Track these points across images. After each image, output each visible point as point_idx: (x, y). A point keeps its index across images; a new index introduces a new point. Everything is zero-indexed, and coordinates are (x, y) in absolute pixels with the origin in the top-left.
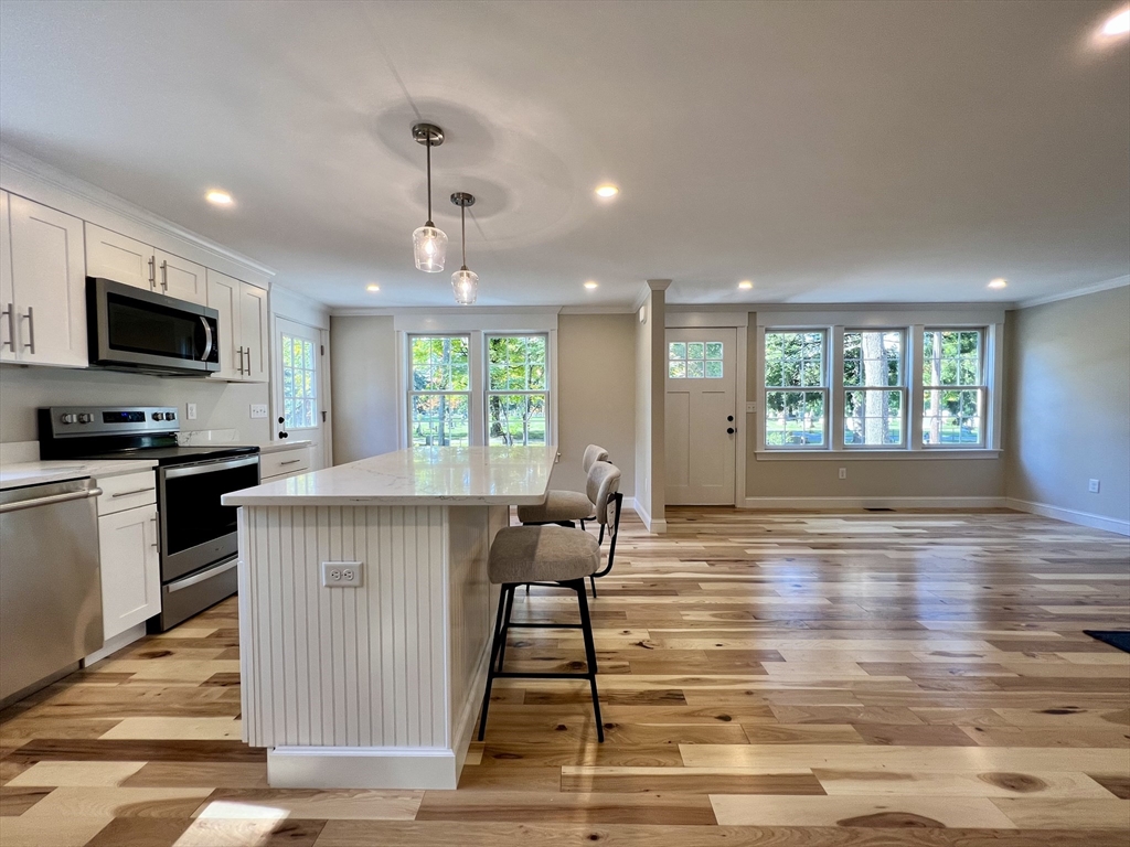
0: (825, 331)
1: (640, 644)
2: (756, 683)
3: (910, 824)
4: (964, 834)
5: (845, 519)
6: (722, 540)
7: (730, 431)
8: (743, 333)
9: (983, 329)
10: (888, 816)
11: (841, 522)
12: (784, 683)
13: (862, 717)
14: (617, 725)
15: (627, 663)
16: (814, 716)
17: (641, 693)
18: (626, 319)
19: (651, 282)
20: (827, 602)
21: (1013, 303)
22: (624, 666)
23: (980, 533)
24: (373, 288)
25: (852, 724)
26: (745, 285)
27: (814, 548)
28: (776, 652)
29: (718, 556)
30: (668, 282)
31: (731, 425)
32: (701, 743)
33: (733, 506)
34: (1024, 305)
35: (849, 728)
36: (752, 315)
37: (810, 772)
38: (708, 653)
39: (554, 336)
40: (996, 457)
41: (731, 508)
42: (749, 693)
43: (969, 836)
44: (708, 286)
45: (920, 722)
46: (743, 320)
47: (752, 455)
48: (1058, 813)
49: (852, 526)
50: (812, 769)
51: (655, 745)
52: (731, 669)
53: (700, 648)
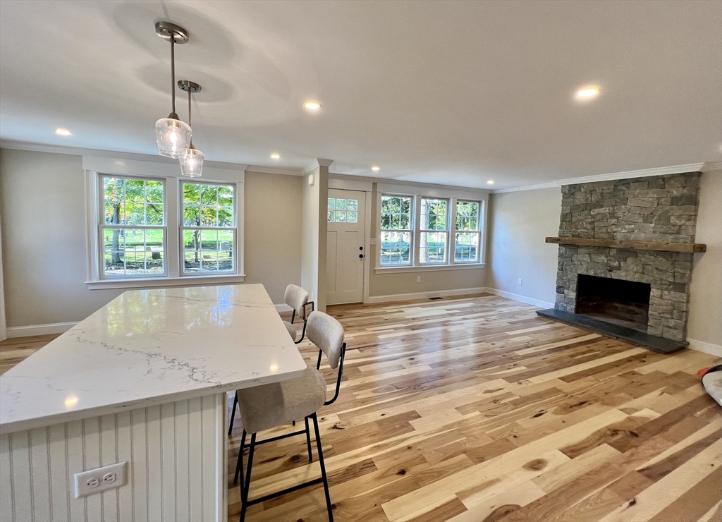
0: (412, 197)
1: (335, 427)
2: (411, 438)
3: (507, 512)
4: (528, 508)
5: (422, 306)
6: (362, 330)
7: (361, 256)
8: (370, 195)
9: (480, 202)
10: (498, 512)
11: (420, 309)
12: (426, 434)
13: (468, 446)
14: (338, 504)
15: (330, 446)
16: (446, 454)
17: (347, 470)
18: (297, 179)
19: (320, 160)
20: (430, 368)
21: (492, 190)
22: (330, 450)
23: (480, 309)
24: (63, 132)
25: (464, 453)
26: (375, 169)
27: (413, 330)
28: (414, 412)
29: (364, 343)
30: (331, 161)
31: (361, 252)
32: (394, 498)
33: (362, 303)
34: (497, 192)
35: (463, 456)
36: (375, 184)
37: (455, 496)
38: (379, 423)
39: (241, 187)
40: (483, 267)
41: (360, 305)
42: (409, 448)
43: (531, 508)
44: (353, 166)
45: (492, 441)
46: (370, 188)
47: (373, 271)
48: (556, 477)
49: (426, 311)
50: (456, 494)
51: (367, 512)
52: (395, 432)
53: (372, 420)
